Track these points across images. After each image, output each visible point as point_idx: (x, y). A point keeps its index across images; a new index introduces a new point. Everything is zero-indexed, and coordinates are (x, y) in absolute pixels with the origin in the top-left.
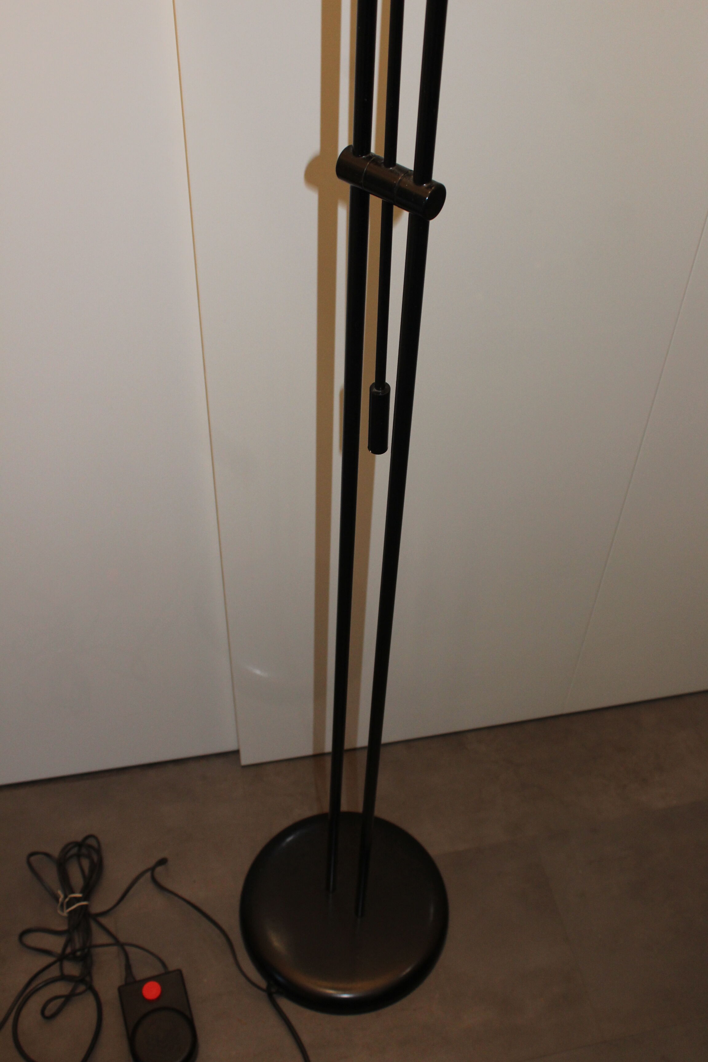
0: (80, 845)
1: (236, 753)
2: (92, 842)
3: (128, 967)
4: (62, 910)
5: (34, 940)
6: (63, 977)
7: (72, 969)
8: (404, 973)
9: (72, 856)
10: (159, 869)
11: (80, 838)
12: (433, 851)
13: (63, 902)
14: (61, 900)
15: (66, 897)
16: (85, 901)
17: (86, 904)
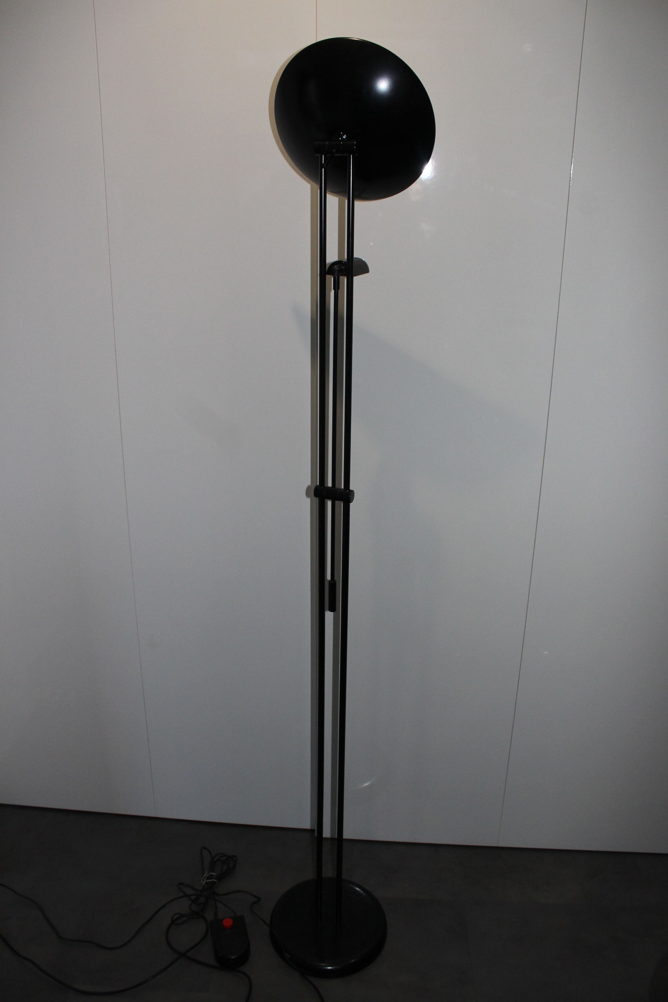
0: (228, 857)
9: (221, 861)
11: (231, 854)
13: (205, 876)
14: (205, 875)
15: (207, 875)
16: (216, 880)
17: (216, 882)
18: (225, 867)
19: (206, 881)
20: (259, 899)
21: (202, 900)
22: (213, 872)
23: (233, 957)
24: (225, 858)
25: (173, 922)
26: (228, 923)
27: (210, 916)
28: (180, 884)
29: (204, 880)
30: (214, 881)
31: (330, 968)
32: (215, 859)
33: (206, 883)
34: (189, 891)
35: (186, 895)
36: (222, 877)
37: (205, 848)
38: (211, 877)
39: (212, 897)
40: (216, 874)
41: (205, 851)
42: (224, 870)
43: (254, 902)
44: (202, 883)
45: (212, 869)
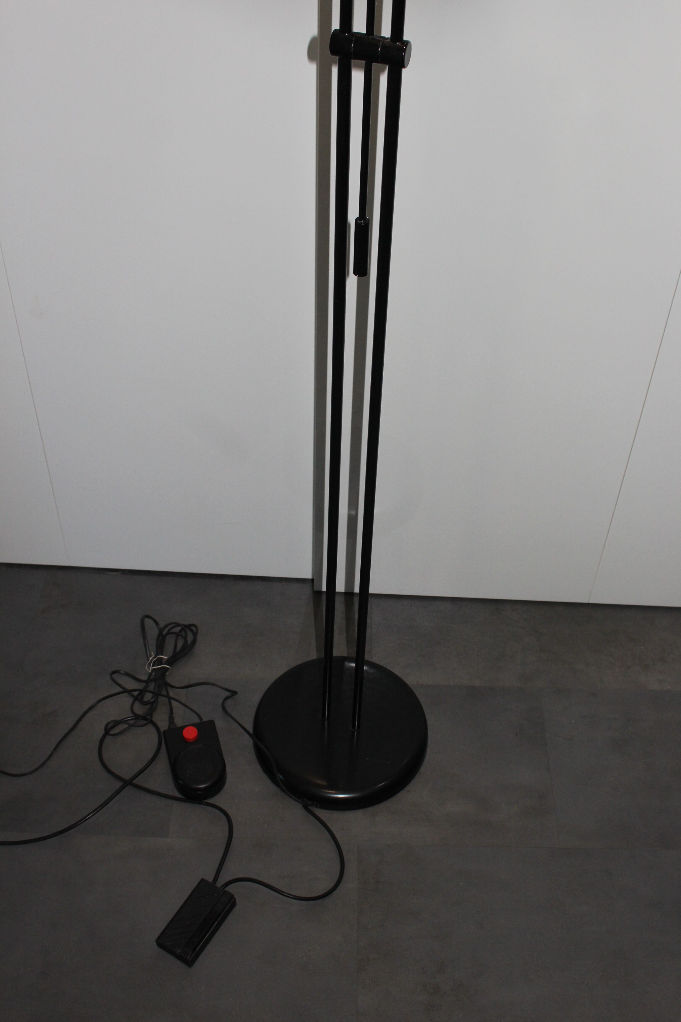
0: (184, 627)
2: (193, 628)
3: (171, 717)
9: (174, 633)
11: (187, 622)
13: (151, 661)
14: (151, 659)
15: (155, 658)
16: (168, 665)
17: (168, 668)
18: (180, 643)
19: (153, 668)
20: (234, 693)
21: (148, 697)
22: (162, 655)
24: (180, 628)
25: (107, 731)
26: (190, 733)
27: (163, 722)
28: (114, 672)
29: (150, 665)
30: (165, 667)
32: (164, 633)
33: (153, 670)
34: (131, 684)
35: (125, 691)
36: (175, 661)
37: (148, 617)
38: (160, 661)
39: (164, 692)
40: (166, 658)
41: (148, 621)
42: (179, 648)
43: (227, 698)
44: (148, 670)
45: (160, 649)
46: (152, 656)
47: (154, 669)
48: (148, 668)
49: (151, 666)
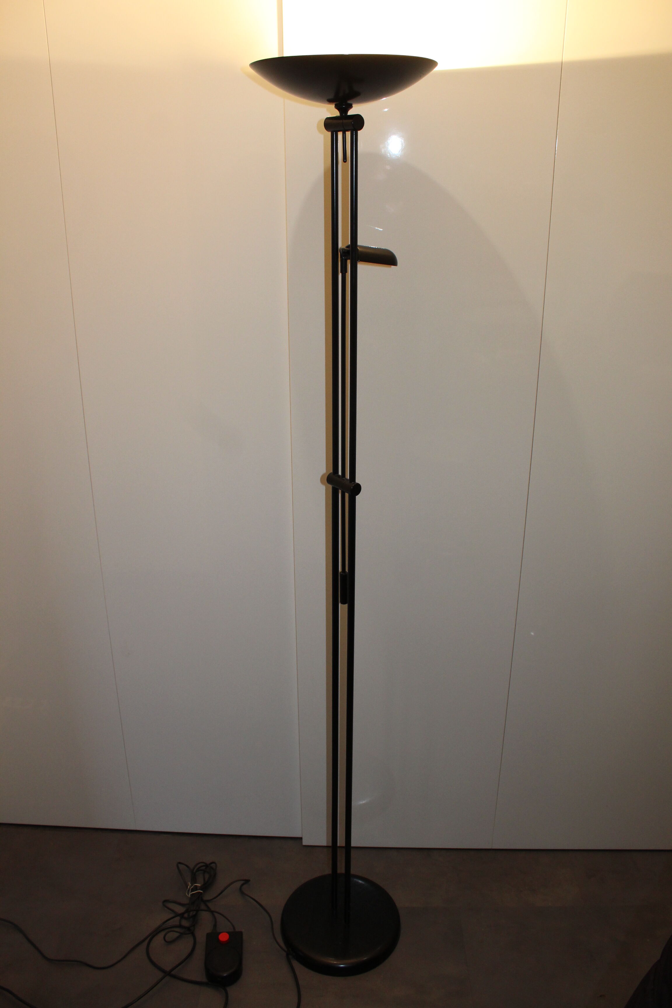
0: (207, 866)
1: (301, 839)
2: (213, 865)
3: (215, 926)
4: (188, 894)
5: (171, 906)
6: (180, 926)
7: (185, 923)
8: (364, 959)
9: (201, 870)
10: (244, 886)
11: (208, 862)
12: (399, 904)
13: (189, 889)
14: (188, 887)
15: (192, 885)
16: (201, 890)
17: (201, 892)
18: (207, 876)
19: (191, 893)
20: (247, 881)
22: (196, 884)
23: (225, 975)
24: (204, 867)
26: (224, 937)
28: (165, 901)
30: (200, 892)
31: (342, 966)
32: (195, 871)
34: (178, 909)
36: (206, 886)
37: (180, 863)
38: (196, 888)
39: (203, 907)
40: (200, 885)
41: (181, 866)
42: (206, 879)
43: (243, 885)
44: (188, 896)
45: (194, 880)
46: (189, 885)
47: (193, 894)
48: (187, 894)
49: (190, 892)
